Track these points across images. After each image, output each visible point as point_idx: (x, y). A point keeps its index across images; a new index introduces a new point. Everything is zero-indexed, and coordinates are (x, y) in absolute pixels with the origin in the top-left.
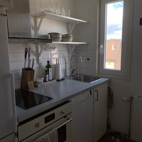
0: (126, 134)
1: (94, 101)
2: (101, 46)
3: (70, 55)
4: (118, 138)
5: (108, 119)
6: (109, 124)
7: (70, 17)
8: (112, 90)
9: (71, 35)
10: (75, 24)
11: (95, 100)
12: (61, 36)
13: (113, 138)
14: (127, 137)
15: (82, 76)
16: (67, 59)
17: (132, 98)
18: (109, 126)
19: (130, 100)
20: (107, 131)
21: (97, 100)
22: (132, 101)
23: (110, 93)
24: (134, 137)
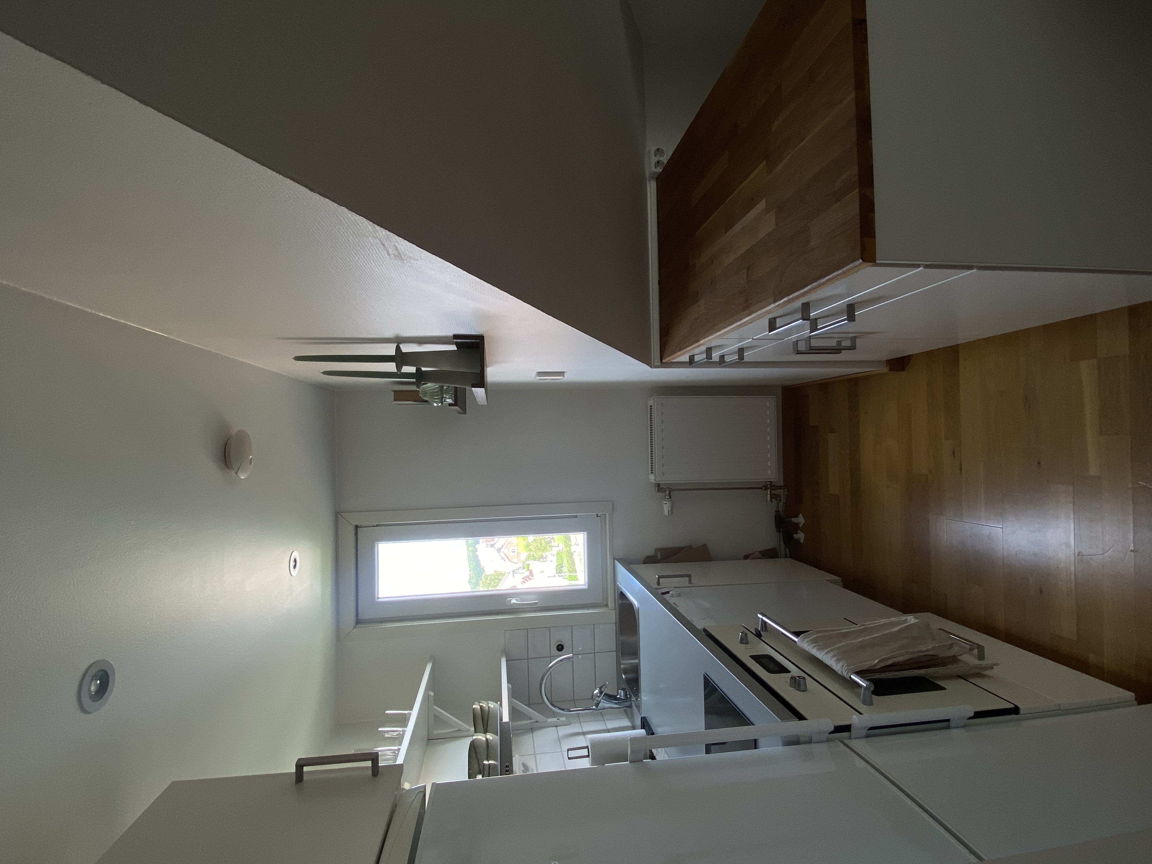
0: (771, 498)
1: (692, 585)
2: (514, 601)
3: (550, 720)
4: (794, 520)
5: (746, 557)
6: (761, 552)
7: (411, 708)
8: (651, 552)
9: (476, 706)
10: (435, 707)
11: (690, 582)
12: (481, 737)
13: (800, 536)
14: (780, 492)
15: (623, 662)
16: (564, 731)
17: (659, 487)
18: (770, 554)
19: (667, 492)
20: (786, 557)
21: (689, 576)
22: (669, 488)
23: (659, 557)
24: (769, 472)
